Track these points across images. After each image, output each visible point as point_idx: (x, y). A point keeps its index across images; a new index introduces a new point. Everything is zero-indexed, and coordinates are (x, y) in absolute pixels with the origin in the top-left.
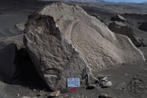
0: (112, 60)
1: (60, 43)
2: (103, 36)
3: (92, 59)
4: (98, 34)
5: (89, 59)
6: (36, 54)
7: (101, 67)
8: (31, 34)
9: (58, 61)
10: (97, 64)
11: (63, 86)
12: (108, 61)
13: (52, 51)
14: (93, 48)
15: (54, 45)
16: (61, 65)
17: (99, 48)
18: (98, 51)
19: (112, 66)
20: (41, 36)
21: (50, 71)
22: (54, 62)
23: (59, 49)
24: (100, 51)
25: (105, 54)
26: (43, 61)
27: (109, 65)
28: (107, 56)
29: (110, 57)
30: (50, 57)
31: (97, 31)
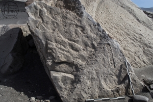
1: (80, 21)
2: (138, 20)
3: (128, 50)
4: (132, 17)
6: (41, 37)
8: (35, 7)
9: (76, 50)
10: (137, 58)
11: (84, 95)
13: (67, 33)
15: (70, 24)
16: (82, 57)
20: (50, 10)
21: (62, 65)
22: (68, 52)
23: (79, 30)
24: (138, 39)
25: (146, 45)
26: (51, 49)
30: (63, 43)
31: (131, 13)
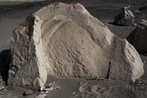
0: (83, 69)
5: (57, 63)
7: (66, 75)
12: (79, 70)
14: (69, 52)
17: (75, 52)
18: (73, 56)
19: (80, 77)
27: (77, 75)
28: (80, 64)
29: (83, 66)
